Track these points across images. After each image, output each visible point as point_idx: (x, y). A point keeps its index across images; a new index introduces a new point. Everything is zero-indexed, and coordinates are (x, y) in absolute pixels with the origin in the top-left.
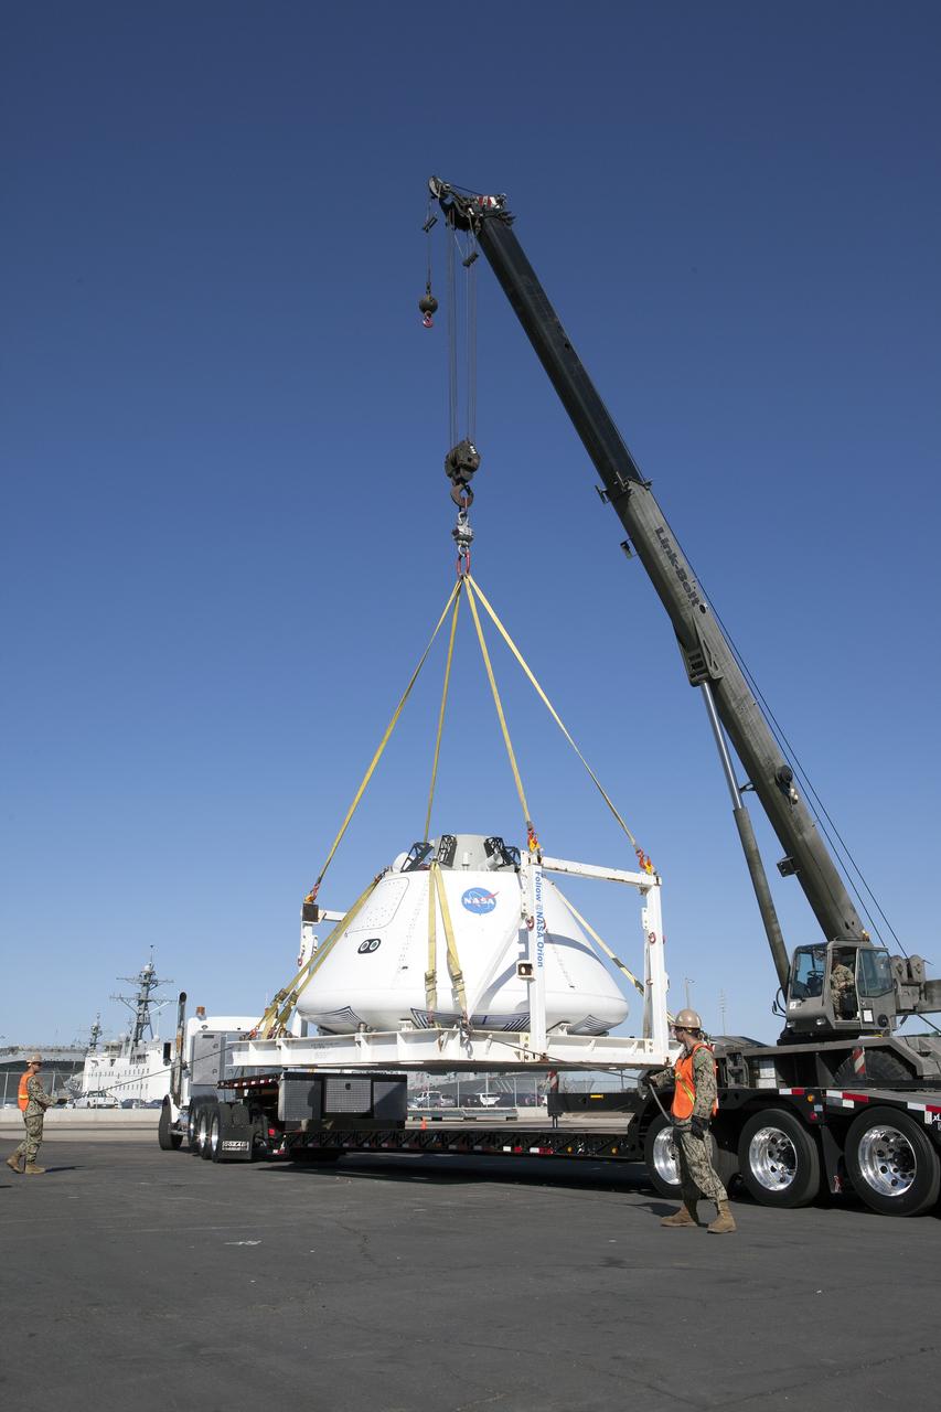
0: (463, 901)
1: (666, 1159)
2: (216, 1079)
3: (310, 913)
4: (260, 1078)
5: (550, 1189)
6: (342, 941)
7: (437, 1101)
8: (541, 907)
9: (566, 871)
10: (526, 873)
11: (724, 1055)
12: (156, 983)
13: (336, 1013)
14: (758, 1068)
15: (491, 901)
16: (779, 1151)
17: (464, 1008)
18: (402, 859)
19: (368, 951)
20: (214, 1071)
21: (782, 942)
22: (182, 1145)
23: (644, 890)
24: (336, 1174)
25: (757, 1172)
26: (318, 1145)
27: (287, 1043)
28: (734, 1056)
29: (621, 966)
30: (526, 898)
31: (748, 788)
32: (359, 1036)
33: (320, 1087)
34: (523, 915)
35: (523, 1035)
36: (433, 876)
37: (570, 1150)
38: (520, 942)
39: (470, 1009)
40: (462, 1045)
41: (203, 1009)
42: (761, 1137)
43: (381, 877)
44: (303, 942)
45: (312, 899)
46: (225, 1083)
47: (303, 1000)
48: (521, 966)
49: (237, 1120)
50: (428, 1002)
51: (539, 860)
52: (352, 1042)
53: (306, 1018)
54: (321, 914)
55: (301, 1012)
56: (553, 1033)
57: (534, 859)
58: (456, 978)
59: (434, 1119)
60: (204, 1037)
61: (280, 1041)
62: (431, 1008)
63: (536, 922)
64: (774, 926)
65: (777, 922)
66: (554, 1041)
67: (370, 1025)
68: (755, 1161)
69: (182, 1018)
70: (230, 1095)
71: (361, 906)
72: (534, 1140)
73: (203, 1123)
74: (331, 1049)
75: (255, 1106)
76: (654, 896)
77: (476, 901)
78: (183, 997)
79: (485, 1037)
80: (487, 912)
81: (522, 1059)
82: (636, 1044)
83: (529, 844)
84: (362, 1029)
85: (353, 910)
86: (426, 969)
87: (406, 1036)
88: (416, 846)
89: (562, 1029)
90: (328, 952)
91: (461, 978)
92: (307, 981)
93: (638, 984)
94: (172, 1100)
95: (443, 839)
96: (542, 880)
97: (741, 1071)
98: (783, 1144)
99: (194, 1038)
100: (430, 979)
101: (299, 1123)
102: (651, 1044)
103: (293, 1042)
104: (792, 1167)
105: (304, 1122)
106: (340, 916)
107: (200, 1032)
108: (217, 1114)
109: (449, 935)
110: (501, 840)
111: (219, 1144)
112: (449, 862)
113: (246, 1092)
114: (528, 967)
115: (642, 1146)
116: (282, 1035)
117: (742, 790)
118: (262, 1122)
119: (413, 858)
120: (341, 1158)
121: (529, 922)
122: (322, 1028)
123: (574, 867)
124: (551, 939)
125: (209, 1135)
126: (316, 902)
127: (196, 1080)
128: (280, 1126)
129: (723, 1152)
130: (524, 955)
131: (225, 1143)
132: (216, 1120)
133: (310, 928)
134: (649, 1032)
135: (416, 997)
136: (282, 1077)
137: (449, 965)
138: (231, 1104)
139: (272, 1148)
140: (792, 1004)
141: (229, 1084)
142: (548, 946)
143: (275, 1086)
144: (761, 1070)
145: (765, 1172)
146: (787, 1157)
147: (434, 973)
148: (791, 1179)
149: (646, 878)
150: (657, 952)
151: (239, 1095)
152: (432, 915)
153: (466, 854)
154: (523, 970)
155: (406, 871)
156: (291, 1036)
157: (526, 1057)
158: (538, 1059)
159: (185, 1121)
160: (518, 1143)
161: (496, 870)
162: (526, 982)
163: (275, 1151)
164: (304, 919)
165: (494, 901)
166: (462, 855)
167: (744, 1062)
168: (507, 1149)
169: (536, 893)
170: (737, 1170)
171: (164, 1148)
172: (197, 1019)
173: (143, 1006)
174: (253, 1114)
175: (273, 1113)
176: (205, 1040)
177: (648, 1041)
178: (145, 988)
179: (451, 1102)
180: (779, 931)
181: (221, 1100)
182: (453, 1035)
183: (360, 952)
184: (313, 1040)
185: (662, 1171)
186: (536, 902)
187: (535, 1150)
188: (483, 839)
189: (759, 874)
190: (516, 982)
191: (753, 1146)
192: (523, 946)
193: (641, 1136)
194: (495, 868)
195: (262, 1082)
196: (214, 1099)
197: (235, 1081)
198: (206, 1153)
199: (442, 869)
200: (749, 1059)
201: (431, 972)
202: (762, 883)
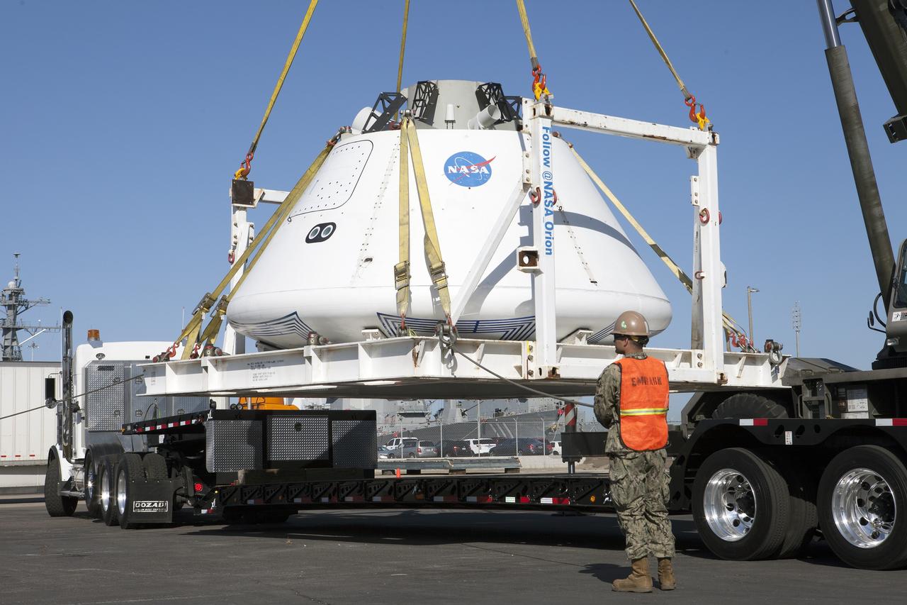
0: (446, 170)
1: (720, 510)
2: (119, 422)
3: (243, 193)
4: (180, 418)
5: (566, 549)
6: (285, 227)
7: (411, 450)
8: (551, 176)
9: (585, 125)
10: (530, 129)
11: (799, 382)
12: (26, 304)
13: (279, 321)
14: (845, 399)
15: (484, 170)
16: (872, 498)
17: (447, 310)
18: (363, 116)
19: (319, 239)
20: (117, 413)
21: (886, 233)
22: (77, 510)
23: (696, 151)
24: (286, 537)
25: (842, 525)
26: (261, 502)
27: (216, 364)
28: (812, 383)
29: (662, 254)
30: (530, 163)
31: (848, 17)
32: (310, 350)
33: (260, 428)
34: (526, 186)
35: (525, 345)
36: (405, 138)
37: (593, 499)
38: (521, 224)
39: (456, 311)
40: (443, 360)
41: (97, 332)
42: (848, 481)
43: (335, 140)
44: (235, 231)
45: (244, 174)
46: (133, 426)
47: (235, 306)
48: (523, 254)
49: (150, 474)
50: (399, 303)
51: (548, 110)
52: (300, 358)
53: (241, 330)
54: (257, 194)
55: (233, 323)
56: (566, 343)
57: (541, 109)
58: (437, 272)
59: (409, 472)
60: (101, 368)
61: (206, 361)
62: (403, 310)
63: (543, 194)
64: (876, 211)
65: (879, 204)
66: (567, 353)
67: (323, 336)
68: (839, 511)
69: (68, 346)
70: (139, 443)
71: (309, 180)
72: (545, 488)
73: (105, 480)
74: (273, 369)
75: (175, 455)
76: (708, 160)
77: (464, 169)
78: (68, 317)
79: (475, 346)
80: (478, 184)
81: (525, 376)
82: (680, 356)
83: (534, 88)
84: (312, 341)
85: (298, 186)
86: (395, 260)
87: (370, 349)
88: (383, 97)
89: (580, 337)
90: (267, 243)
91: (443, 271)
92: (239, 283)
93: (684, 278)
94: (60, 453)
95: (419, 87)
96: (552, 139)
97: (822, 402)
98: (878, 490)
99: (86, 371)
100: (402, 273)
101: (235, 475)
102: (699, 356)
103: (224, 361)
104: (889, 519)
105: (241, 474)
106: (280, 196)
107: (94, 362)
108: (124, 467)
109: (427, 216)
110: (499, 86)
111: (128, 504)
112: (427, 118)
113: (161, 438)
114: (533, 256)
115: (688, 493)
116: (209, 352)
117: (839, 20)
118: (185, 476)
119: (379, 114)
120: (292, 518)
121: (533, 195)
122: (262, 342)
123: (596, 120)
124: (564, 218)
125: (114, 494)
126: (250, 178)
127: (92, 425)
128: (209, 479)
129: (796, 499)
130: (527, 240)
131: (135, 504)
132: (123, 474)
133: (243, 213)
134: (698, 342)
135: (384, 297)
136: (210, 416)
137: (426, 254)
138: (142, 454)
139: (198, 507)
140: (895, 314)
141: (138, 428)
142: (560, 230)
143: (200, 429)
144: (850, 402)
145: (852, 525)
146: (884, 508)
147: (407, 264)
148: (887, 534)
149: (698, 136)
150: (710, 236)
151: (152, 442)
152: (404, 189)
153: (450, 107)
154: (526, 260)
155: (371, 131)
156: (221, 353)
157: (530, 373)
158: (545, 375)
159: (80, 476)
160: (525, 491)
161: (491, 127)
162: (529, 275)
163: (204, 511)
164: (235, 200)
165: (489, 169)
166: (445, 108)
167: (826, 391)
168: (510, 500)
169: (543, 156)
170: (815, 525)
171: (53, 514)
172: (89, 346)
173: (9, 335)
174: (173, 466)
175: (199, 465)
176: (101, 372)
177: (695, 352)
178: (11, 312)
179: (431, 450)
180: (882, 217)
181: (128, 450)
182: (431, 345)
183: (308, 241)
184: (249, 358)
185: (714, 523)
186: (543, 168)
187: (547, 501)
188: (474, 86)
189: (859, 139)
190: (517, 276)
191: (837, 492)
192: (526, 228)
193: (686, 481)
194: (491, 125)
195: (183, 423)
196: (118, 449)
197: (145, 424)
198: (112, 518)
199: (417, 127)
200: (833, 387)
201: (403, 264)
202: (861, 151)
